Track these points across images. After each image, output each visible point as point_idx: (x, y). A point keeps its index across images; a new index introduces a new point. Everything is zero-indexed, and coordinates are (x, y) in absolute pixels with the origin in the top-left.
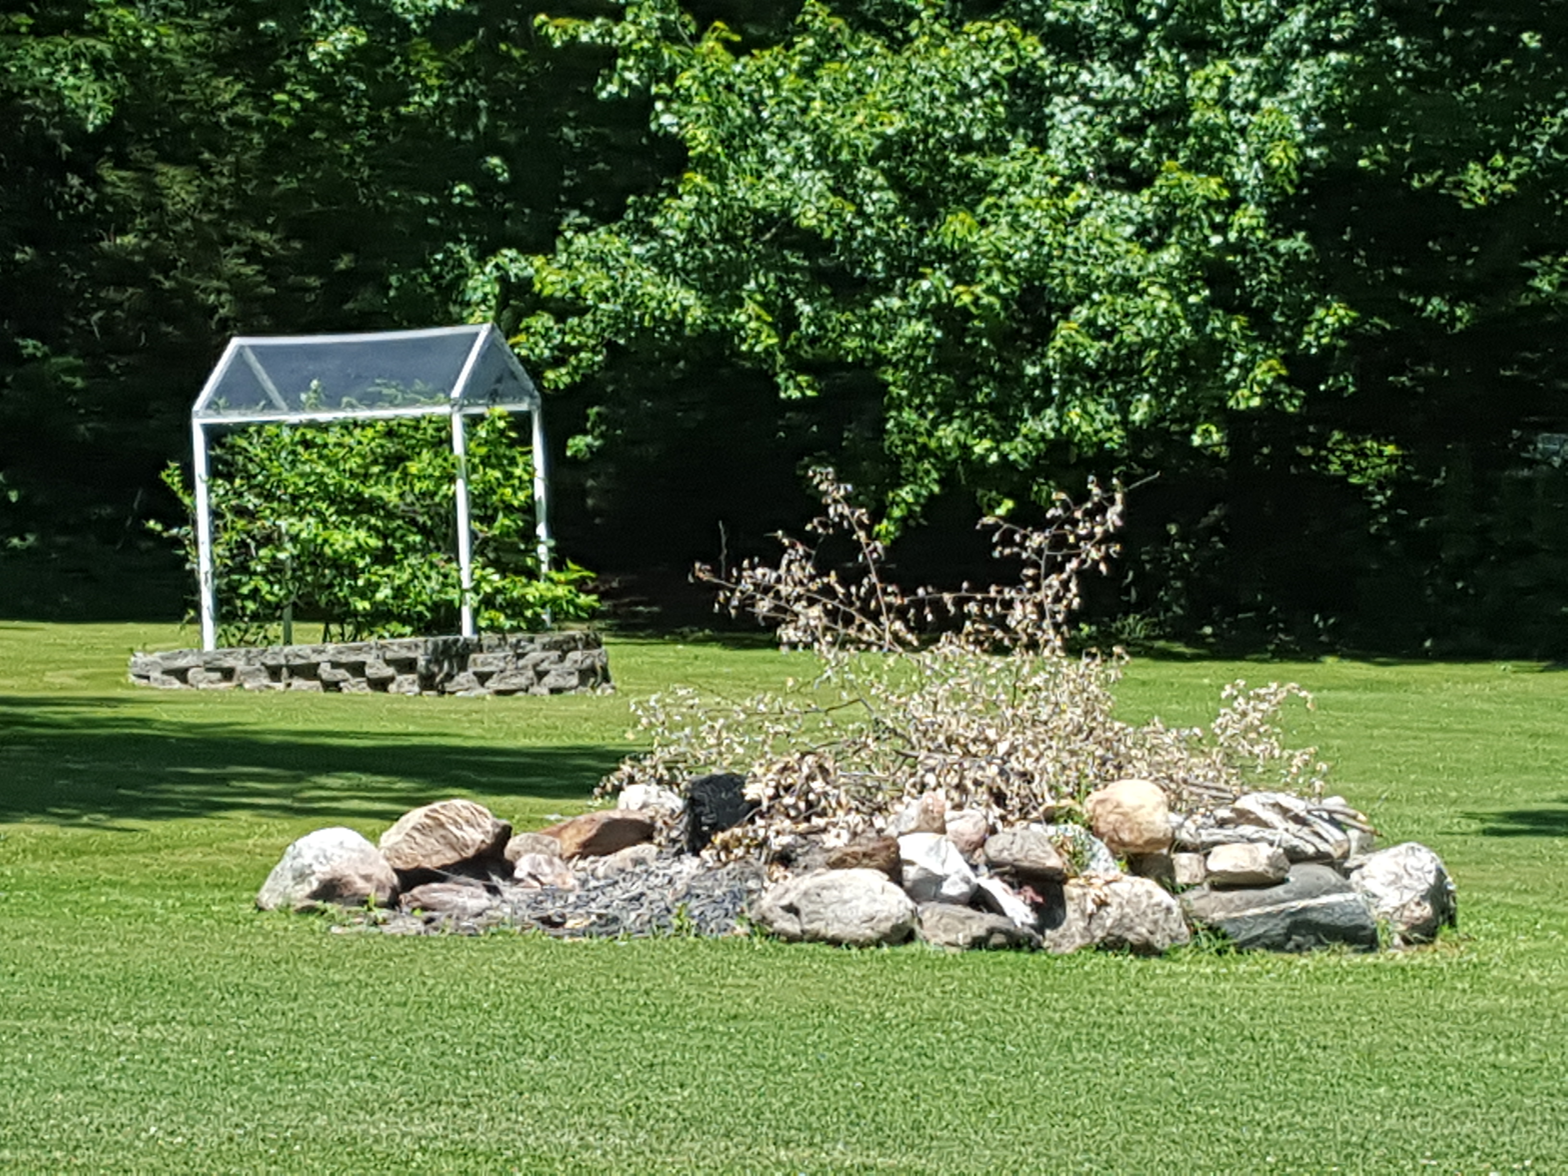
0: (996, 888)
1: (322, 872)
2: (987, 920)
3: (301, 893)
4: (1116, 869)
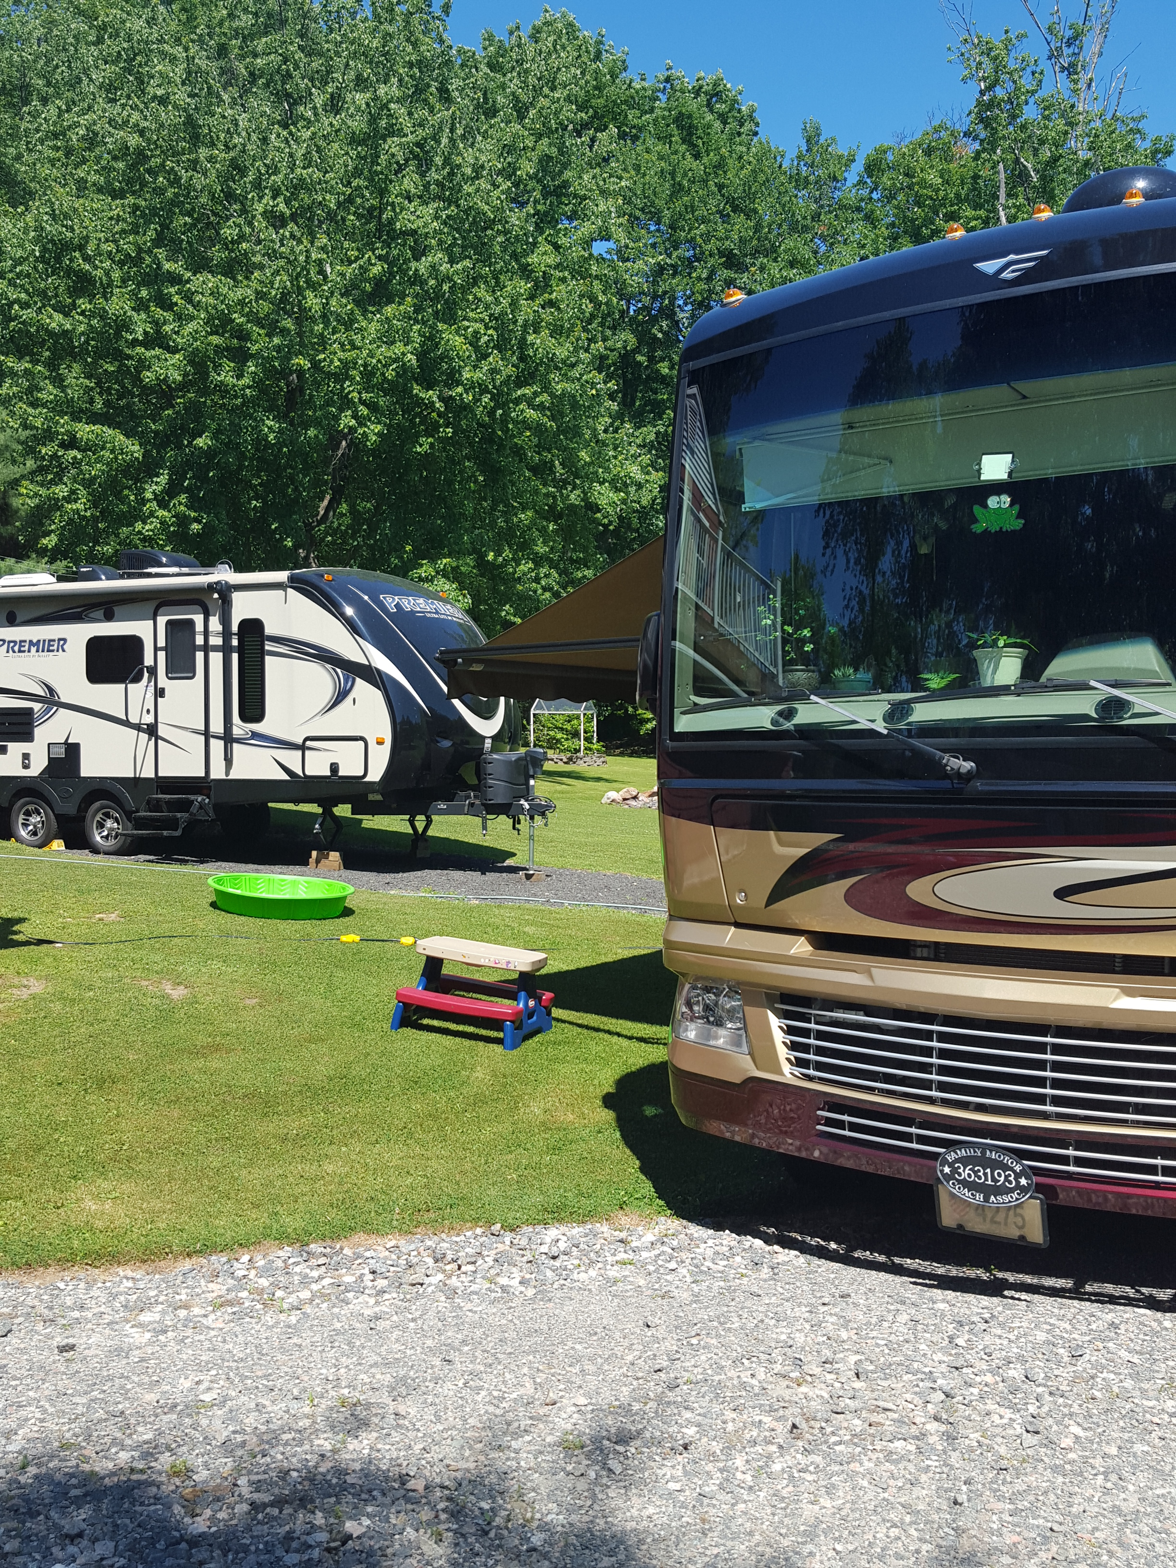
1: (612, 798)
3: (609, 801)
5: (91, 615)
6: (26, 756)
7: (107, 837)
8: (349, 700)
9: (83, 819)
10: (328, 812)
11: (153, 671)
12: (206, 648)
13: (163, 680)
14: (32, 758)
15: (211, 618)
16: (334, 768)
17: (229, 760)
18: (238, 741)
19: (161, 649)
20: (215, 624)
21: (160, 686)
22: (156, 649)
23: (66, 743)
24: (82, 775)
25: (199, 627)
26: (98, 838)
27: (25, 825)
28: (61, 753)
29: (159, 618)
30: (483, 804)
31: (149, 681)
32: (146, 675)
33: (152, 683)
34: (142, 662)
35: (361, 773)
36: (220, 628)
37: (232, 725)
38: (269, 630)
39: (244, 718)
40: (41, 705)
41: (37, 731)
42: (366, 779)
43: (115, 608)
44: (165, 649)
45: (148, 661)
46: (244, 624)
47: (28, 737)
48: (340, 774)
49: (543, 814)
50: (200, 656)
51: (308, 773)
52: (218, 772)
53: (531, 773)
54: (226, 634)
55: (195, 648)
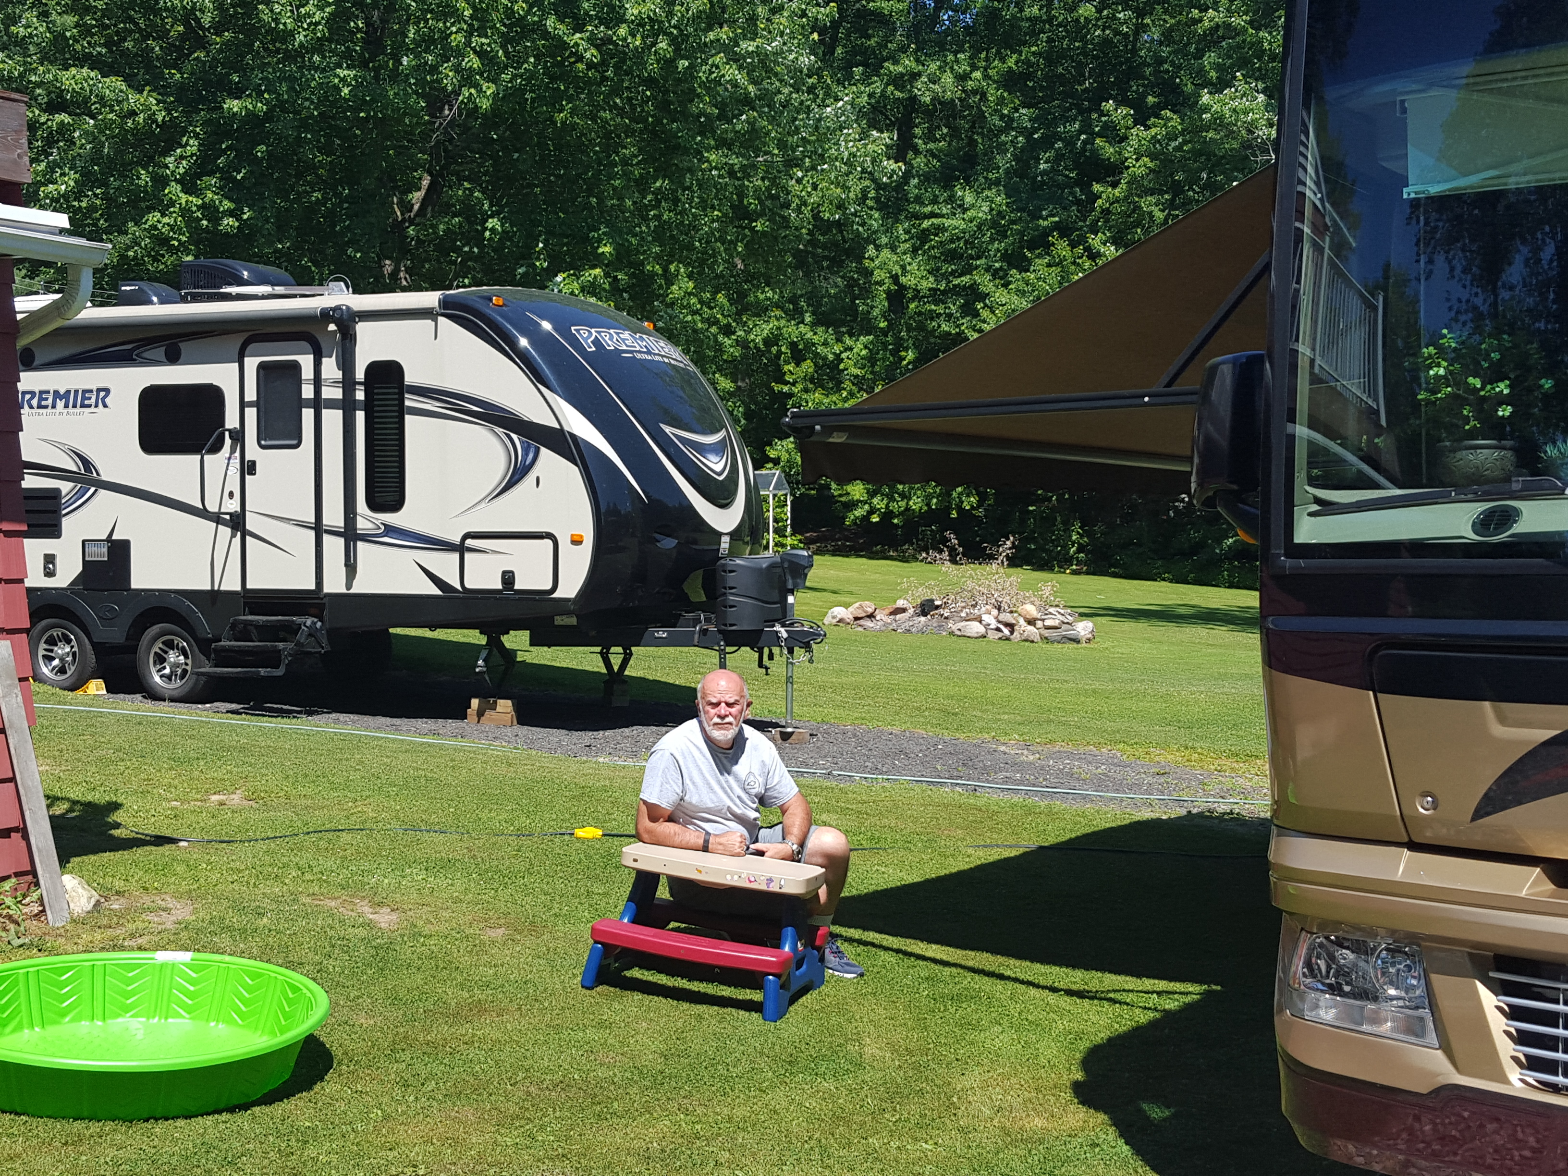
0: (1002, 627)
1: (839, 616)
2: (1000, 635)
3: (834, 621)
4: (1025, 624)
5: (145, 355)
6: (50, 559)
7: (169, 678)
8: (529, 480)
9: (134, 649)
10: (495, 643)
11: (238, 436)
12: (318, 404)
13: (253, 451)
14: (58, 561)
15: (325, 360)
16: (508, 578)
17: (351, 567)
18: (365, 538)
19: (251, 404)
20: (330, 368)
21: (248, 457)
22: (243, 404)
23: (109, 539)
24: (134, 586)
25: (307, 372)
26: (157, 679)
27: (49, 659)
28: (101, 554)
29: (246, 359)
30: (719, 631)
31: (233, 451)
32: (228, 441)
33: (237, 454)
34: (222, 424)
35: (548, 586)
36: (339, 375)
37: (355, 514)
38: (410, 378)
39: (374, 505)
40: (72, 484)
41: (65, 522)
42: (554, 596)
43: (182, 345)
44: (255, 404)
45: (231, 421)
46: (375, 369)
47: (53, 530)
48: (516, 587)
49: (807, 647)
50: (308, 415)
51: (468, 585)
52: (335, 583)
53: (790, 586)
54: (348, 383)
55: (301, 403)
